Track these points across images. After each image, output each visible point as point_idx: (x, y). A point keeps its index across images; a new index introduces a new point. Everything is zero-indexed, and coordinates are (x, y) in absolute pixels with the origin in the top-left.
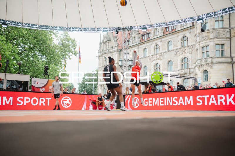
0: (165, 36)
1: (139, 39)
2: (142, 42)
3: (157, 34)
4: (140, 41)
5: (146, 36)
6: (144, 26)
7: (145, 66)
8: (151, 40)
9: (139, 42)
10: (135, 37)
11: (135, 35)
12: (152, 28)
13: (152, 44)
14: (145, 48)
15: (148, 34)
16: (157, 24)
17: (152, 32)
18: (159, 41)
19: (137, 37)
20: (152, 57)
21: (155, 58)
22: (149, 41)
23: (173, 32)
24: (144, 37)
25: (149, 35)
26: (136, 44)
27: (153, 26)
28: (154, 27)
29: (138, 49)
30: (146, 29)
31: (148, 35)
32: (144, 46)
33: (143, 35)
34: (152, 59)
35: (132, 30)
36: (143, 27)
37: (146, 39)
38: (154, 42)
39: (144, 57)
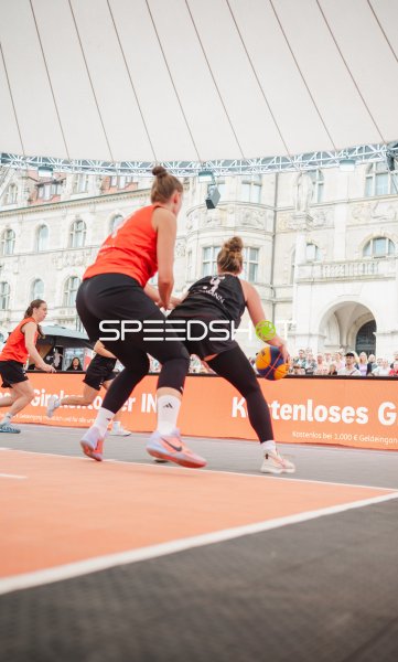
0: (105, 198)
1: (27, 195)
2: (33, 205)
3: (83, 190)
4: (30, 200)
5: (47, 188)
6: (45, 159)
7: (38, 280)
8: (64, 205)
9: (25, 204)
10: (13, 186)
11: (16, 180)
12: (69, 171)
13: (64, 217)
14: (43, 226)
15: (56, 183)
16: (85, 162)
17: (70, 180)
18: (86, 209)
19: (20, 188)
20: (60, 254)
21: (69, 261)
22: (55, 204)
23: (128, 189)
24: (41, 190)
25: (59, 186)
26: (14, 207)
27: (74, 164)
28: (76, 168)
29: (21, 223)
30: (51, 170)
31: (54, 186)
32: (38, 220)
33: (40, 186)
34: (61, 262)
35: (7, 165)
36: (41, 163)
37: (47, 197)
38: (71, 211)
39: (37, 253)
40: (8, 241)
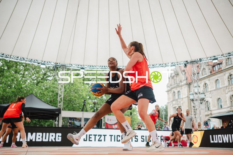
0: (212, 75)
1: (210, 71)
2: (212, 73)
3: (230, 64)
4: (211, 72)
5: (216, 67)
6: (214, 57)
7: (219, 99)
8: (224, 71)
9: (210, 74)
10: (204, 69)
11: (205, 67)
12: (224, 58)
13: (225, 75)
14: (217, 80)
15: (219, 64)
16: (229, 53)
17: (224, 62)
19: (207, 69)
20: (226, 88)
21: (230, 90)
22: (221, 71)
23: (219, 71)
24: (214, 68)
25: (221, 65)
26: (206, 76)
27: (225, 55)
28: (226, 56)
29: (209, 80)
30: (217, 59)
31: (219, 66)
32: (215, 78)
33: (214, 66)
34: (227, 91)
35: (202, 62)
36: (213, 58)
37: (217, 69)
38: (227, 72)
39: (217, 89)
40: (206, 87)
